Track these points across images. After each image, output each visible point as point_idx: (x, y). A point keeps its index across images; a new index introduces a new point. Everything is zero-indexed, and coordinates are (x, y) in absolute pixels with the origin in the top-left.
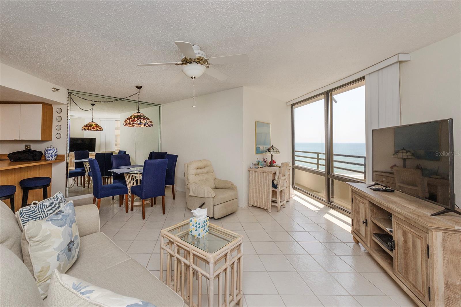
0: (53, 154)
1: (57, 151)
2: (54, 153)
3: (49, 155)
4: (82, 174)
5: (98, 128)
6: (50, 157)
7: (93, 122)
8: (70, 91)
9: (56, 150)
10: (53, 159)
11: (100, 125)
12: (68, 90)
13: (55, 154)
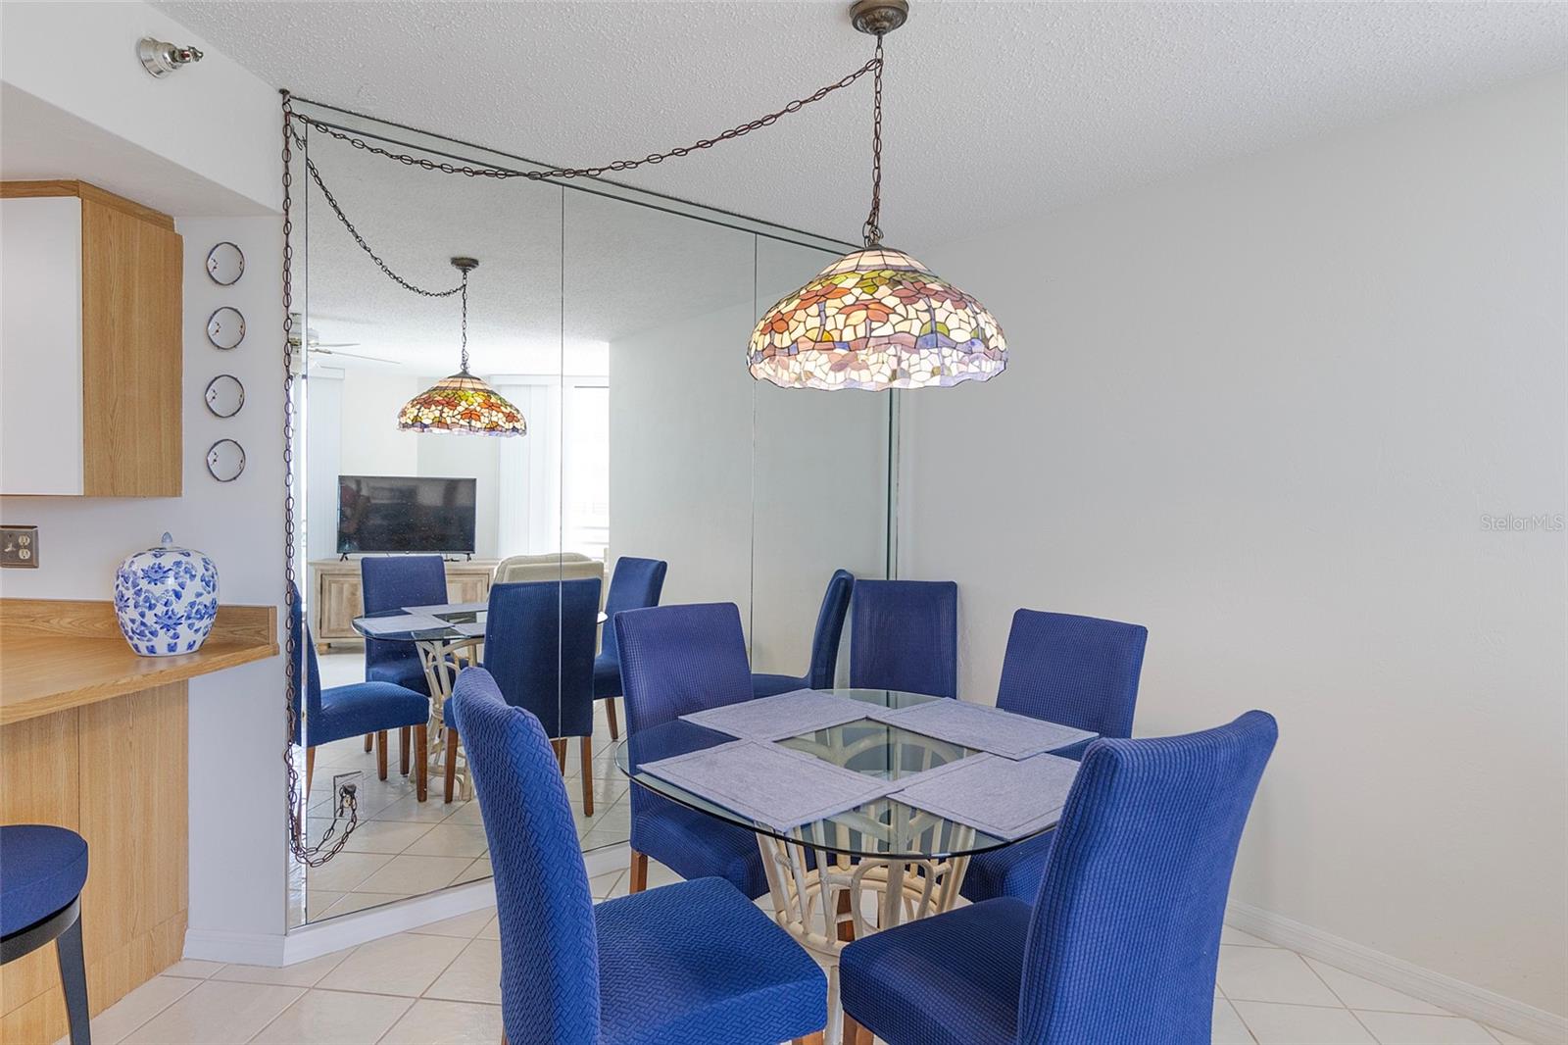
0: (180, 608)
1: (209, 583)
2: (188, 596)
3: (150, 619)
4: (408, 713)
5: (498, 418)
6: (154, 633)
7: (464, 374)
8: (297, 107)
9: (200, 571)
10: (182, 648)
11: (509, 401)
12: (284, 92)
13: (192, 605)
